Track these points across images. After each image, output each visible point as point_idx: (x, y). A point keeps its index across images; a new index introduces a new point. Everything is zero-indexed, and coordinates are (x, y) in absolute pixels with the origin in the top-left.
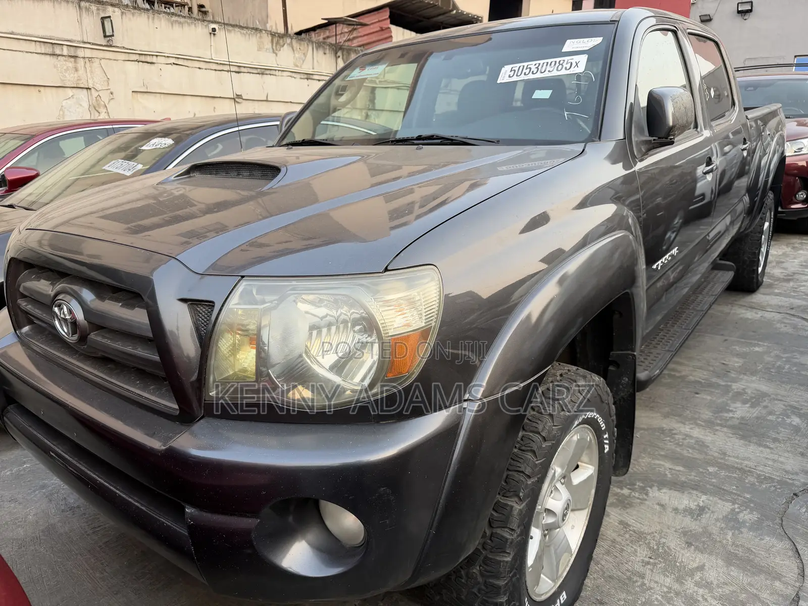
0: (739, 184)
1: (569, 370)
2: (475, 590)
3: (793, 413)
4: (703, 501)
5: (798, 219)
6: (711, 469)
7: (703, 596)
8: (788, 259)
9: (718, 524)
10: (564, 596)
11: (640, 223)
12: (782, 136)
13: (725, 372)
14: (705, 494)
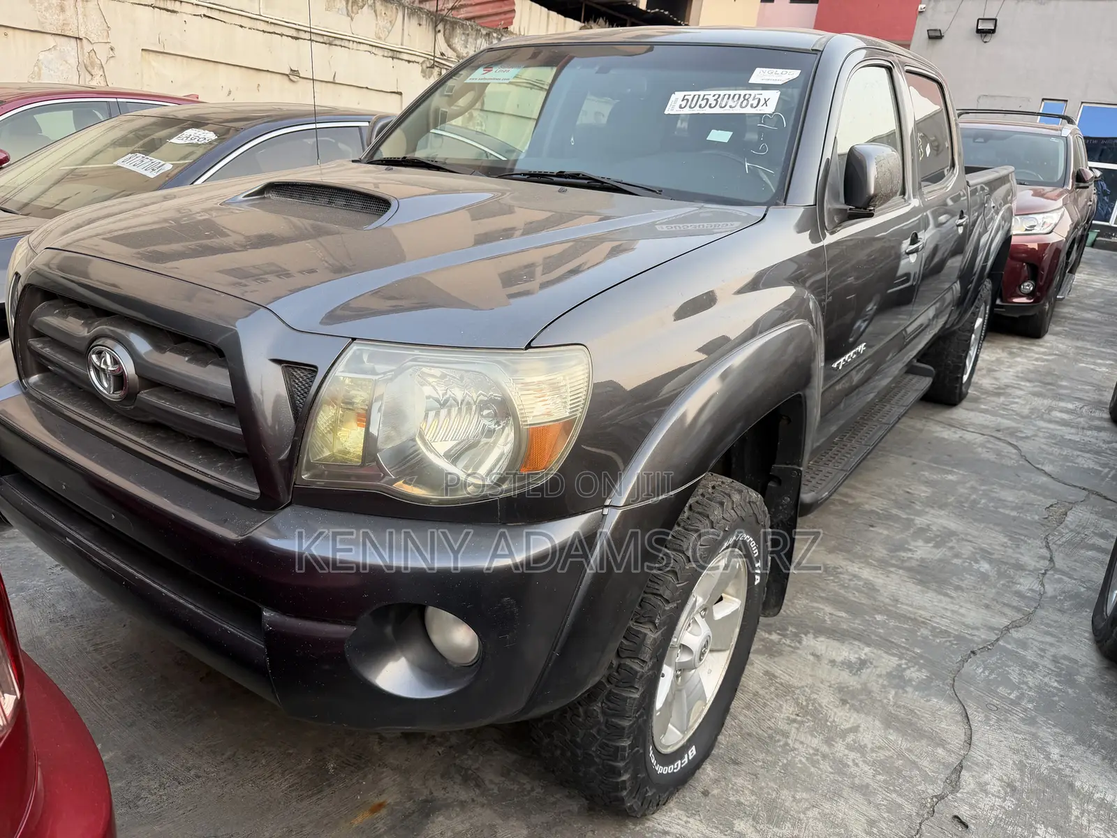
0: (952, 263)
1: (723, 482)
2: (594, 731)
3: (984, 558)
4: (865, 654)
5: (1021, 317)
6: (879, 617)
7: (853, 760)
8: (1002, 367)
9: (880, 681)
10: (692, 752)
11: (822, 308)
12: (1010, 210)
13: (908, 503)
14: (869, 645)
